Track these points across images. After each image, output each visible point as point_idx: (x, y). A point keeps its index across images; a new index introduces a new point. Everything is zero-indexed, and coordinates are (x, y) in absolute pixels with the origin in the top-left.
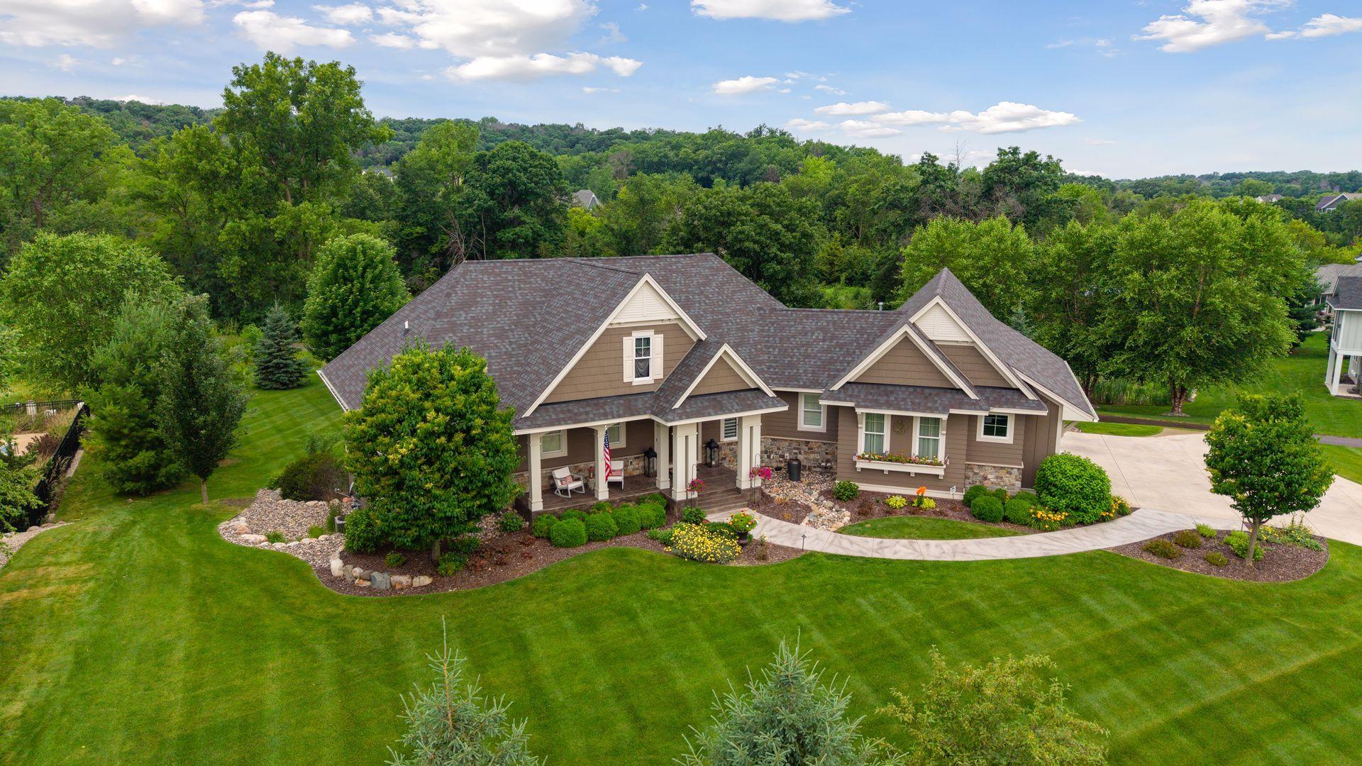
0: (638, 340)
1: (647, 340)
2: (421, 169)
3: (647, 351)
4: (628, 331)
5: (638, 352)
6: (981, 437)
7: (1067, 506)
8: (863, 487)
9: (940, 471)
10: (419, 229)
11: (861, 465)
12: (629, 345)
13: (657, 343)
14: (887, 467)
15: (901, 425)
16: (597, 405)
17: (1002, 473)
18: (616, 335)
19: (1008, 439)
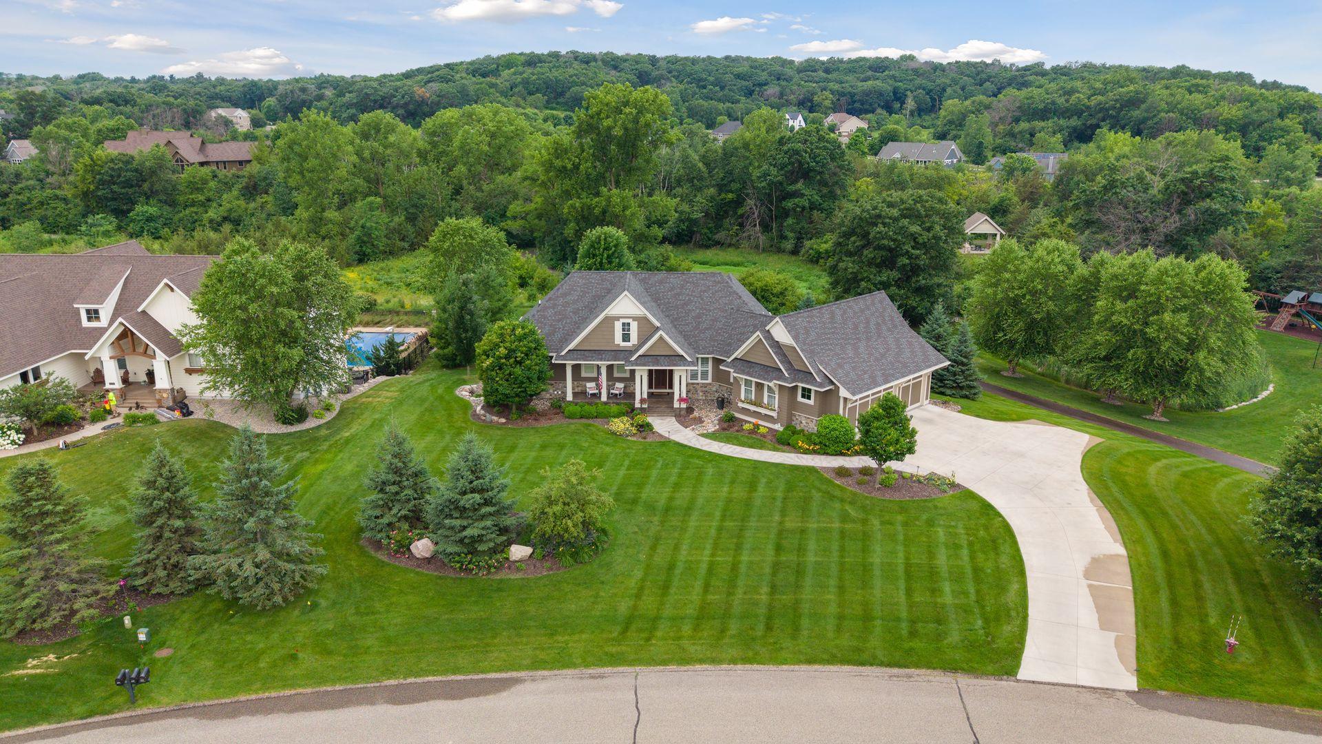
0: (624, 324)
1: (629, 324)
2: (736, 149)
3: (629, 330)
4: (618, 318)
5: (623, 330)
6: (800, 399)
7: (821, 443)
8: (737, 415)
9: (774, 414)
10: (730, 196)
11: (740, 405)
12: (618, 326)
13: (634, 326)
14: (753, 408)
15: (760, 386)
16: (599, 353)
17: (809, 421)
18: (610, 320)
19: (811, 402)
